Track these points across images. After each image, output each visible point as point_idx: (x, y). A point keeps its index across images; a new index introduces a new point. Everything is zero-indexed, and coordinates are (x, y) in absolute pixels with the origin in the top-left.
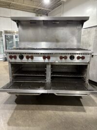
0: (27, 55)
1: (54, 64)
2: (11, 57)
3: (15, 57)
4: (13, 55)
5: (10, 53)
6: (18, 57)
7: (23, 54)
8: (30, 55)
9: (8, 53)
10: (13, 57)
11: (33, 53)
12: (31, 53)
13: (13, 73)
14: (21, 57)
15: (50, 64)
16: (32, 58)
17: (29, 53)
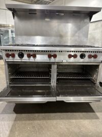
0: (28, 53)
1: (61, 64)
2: (8, 56)
3: (13, 56)
4: (10, 53)
5: (6, 50)
6: (17, 56)
7: (23, 52)
8: (32, 53)
9: (4, 50)
10: (10, 55)
11: (35, 51)
12: (33, 51)
13: (10, 75)
14: (21, 56)
15: (56, 63)
16: (34, 56)
17: (31, 51)
